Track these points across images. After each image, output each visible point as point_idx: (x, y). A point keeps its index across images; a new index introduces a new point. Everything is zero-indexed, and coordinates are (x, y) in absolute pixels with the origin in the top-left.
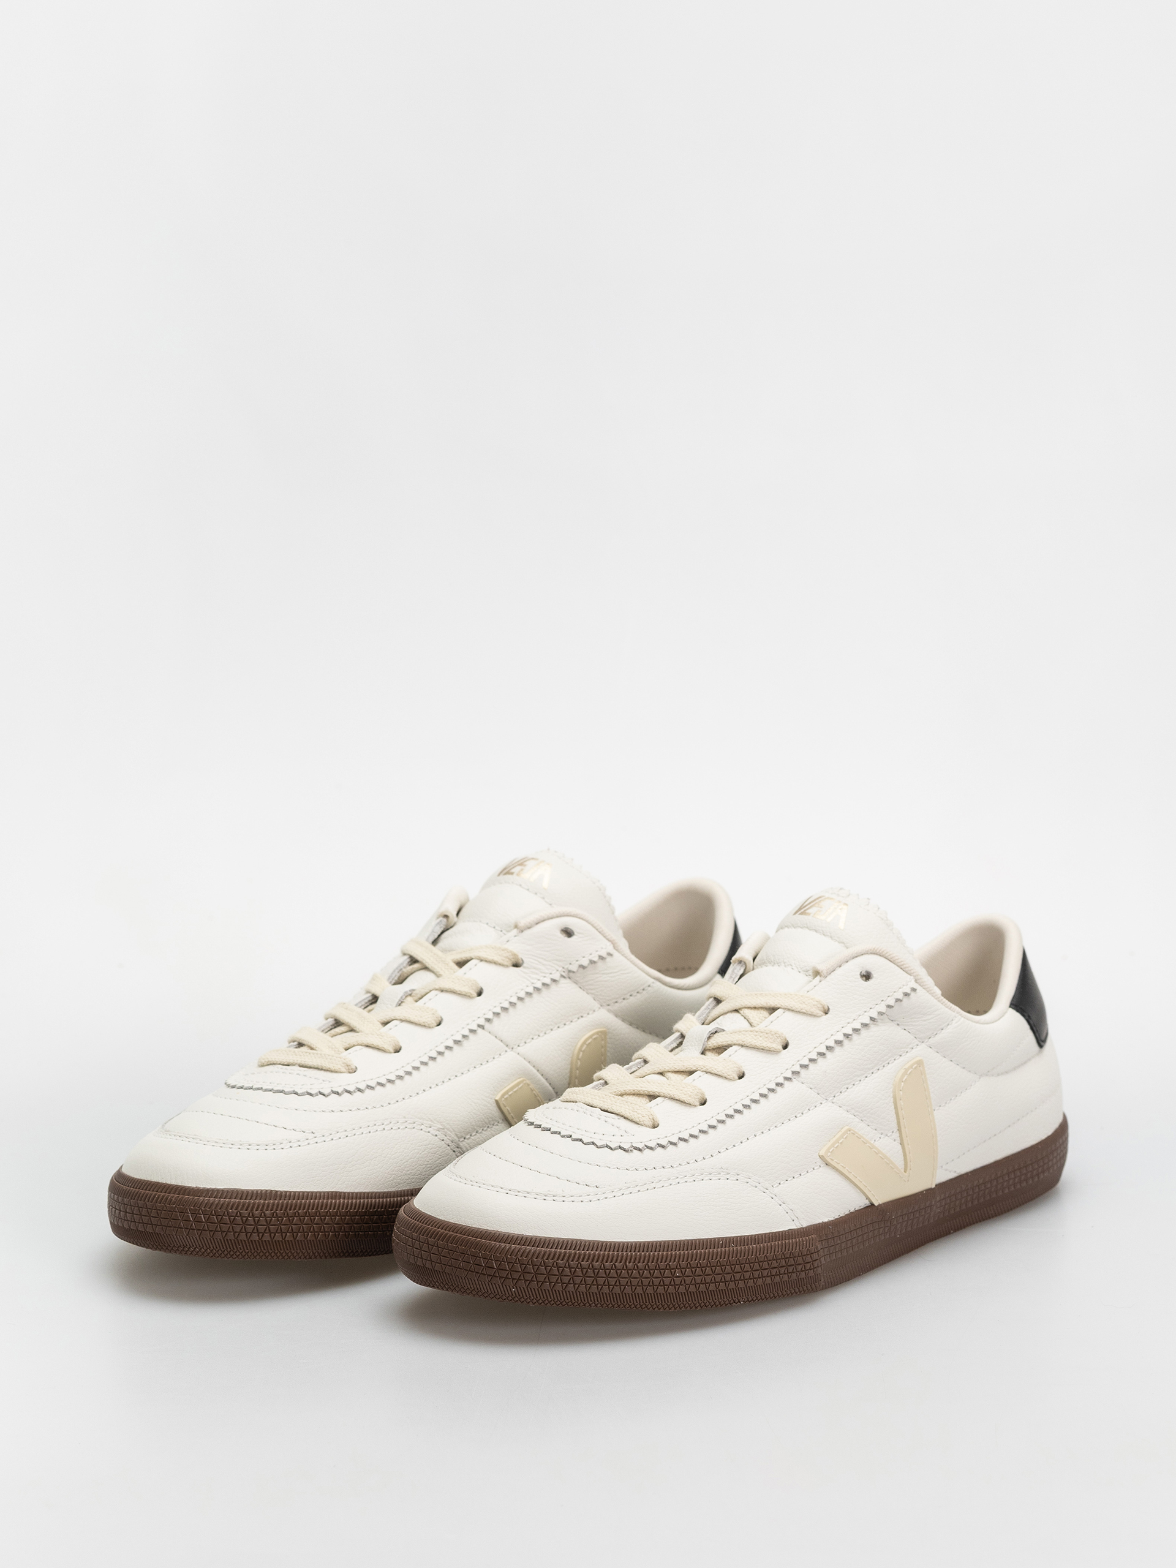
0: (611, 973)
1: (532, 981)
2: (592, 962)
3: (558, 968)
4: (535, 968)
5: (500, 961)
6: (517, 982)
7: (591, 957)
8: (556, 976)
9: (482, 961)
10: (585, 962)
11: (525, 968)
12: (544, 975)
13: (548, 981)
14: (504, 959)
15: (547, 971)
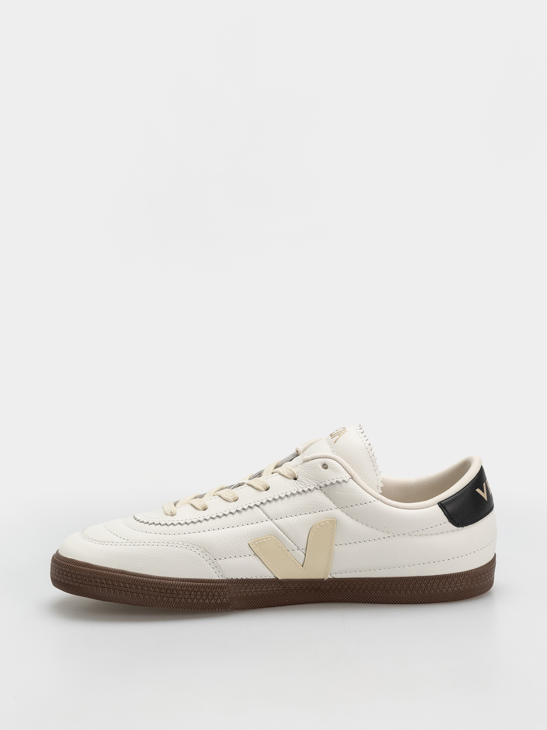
0: (344, 491)
1: (298, 488)
2: (332, 484)
3: (314, 483)
4: (302, 482)
5: (286, 475)
6: (291, 486)
7: (332, 481)
8: (312, 488)
9: (280, 474)
10: (328, 483)
11: (297, 481)
12: (306, 486)
13: (306, 489)
14: (288, 474)
15: (308, 484)
